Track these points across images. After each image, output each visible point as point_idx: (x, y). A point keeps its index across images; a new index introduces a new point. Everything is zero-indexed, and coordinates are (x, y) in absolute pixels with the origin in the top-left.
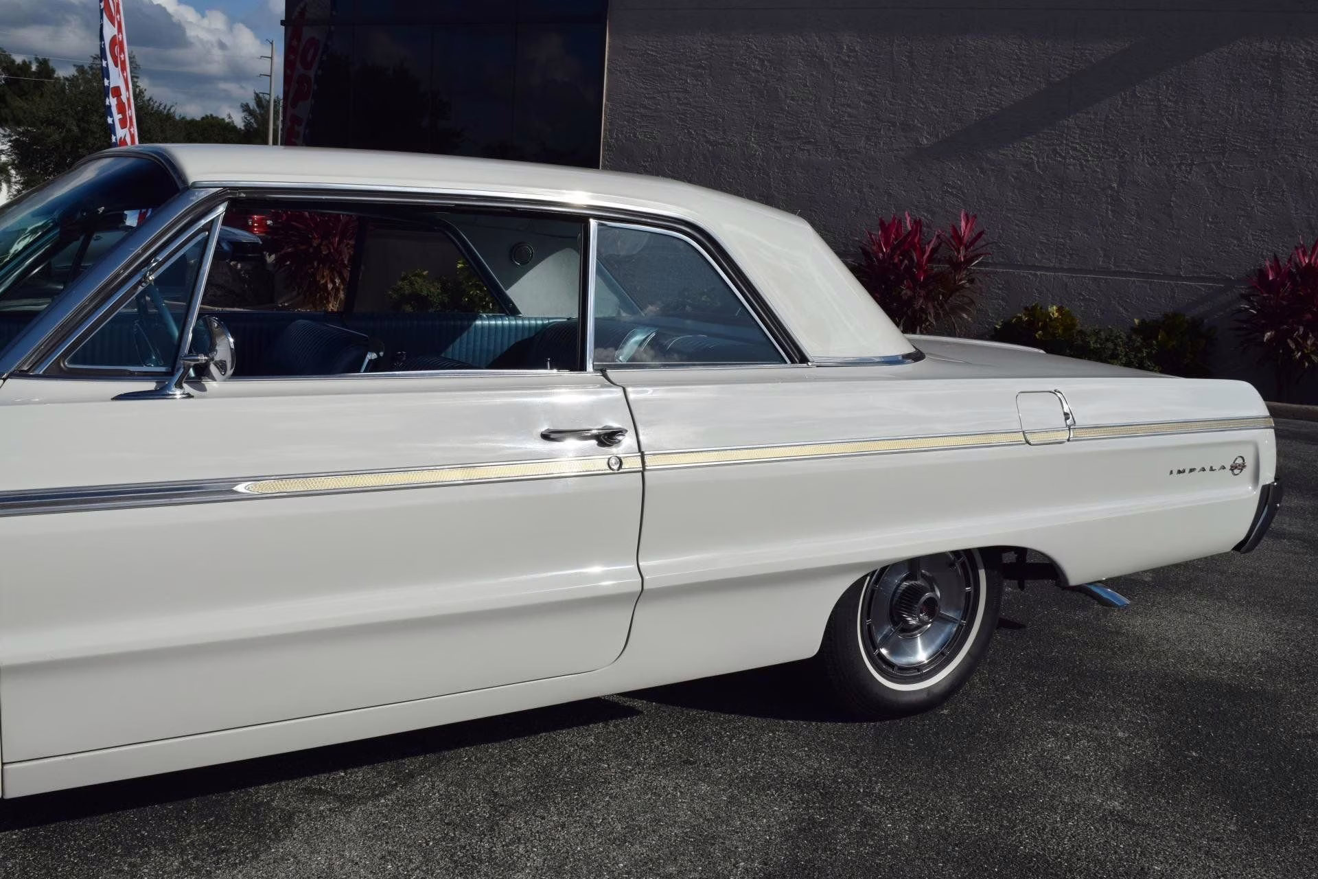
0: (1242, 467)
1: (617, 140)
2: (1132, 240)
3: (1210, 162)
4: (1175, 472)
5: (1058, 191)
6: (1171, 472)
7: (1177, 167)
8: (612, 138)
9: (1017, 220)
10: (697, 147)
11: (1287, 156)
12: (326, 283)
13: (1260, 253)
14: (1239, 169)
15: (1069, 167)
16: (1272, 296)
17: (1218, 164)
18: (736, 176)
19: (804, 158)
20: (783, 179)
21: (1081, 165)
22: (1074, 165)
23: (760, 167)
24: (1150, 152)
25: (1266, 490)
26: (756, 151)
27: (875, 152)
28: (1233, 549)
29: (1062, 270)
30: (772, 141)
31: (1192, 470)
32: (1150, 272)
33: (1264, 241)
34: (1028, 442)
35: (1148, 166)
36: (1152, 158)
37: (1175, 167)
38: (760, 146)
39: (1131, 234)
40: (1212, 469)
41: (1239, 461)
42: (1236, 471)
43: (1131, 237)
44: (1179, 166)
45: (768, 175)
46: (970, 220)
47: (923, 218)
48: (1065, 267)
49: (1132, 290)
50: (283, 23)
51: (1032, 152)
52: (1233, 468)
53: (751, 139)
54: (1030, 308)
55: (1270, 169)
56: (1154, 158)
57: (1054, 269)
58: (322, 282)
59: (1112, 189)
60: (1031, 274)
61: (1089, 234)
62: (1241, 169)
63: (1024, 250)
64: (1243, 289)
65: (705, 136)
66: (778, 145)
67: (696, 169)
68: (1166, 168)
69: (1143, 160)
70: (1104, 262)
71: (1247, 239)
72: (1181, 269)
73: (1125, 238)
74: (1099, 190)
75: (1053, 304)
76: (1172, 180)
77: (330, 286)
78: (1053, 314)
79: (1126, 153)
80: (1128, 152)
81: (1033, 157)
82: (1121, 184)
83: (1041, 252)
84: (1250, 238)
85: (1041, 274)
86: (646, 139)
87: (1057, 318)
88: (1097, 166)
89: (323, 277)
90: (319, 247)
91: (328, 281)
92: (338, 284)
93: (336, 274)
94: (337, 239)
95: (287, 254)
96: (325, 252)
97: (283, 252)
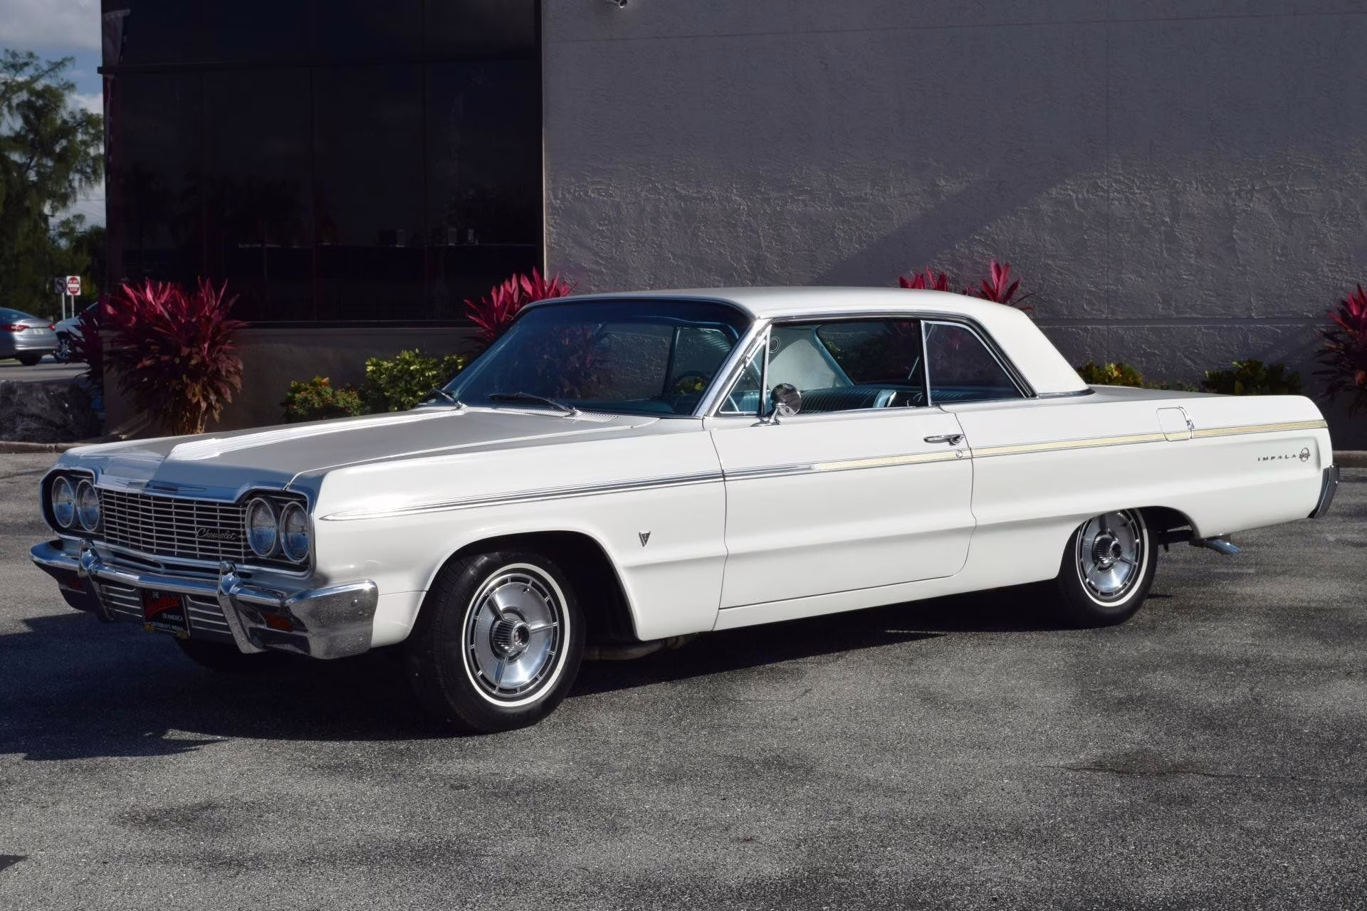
0: (1308, 455)
1: (563, 199)
2: (1194, 281)
3: (1272, 187)
4: (1261, 459)
5: (1103, 230)
6: (1259, 459)
7: (1236, 194)
8: (556, 198)
9: (1058, 267)
10: (666, 204)
11: (1357, 174)
12: (198, 402)
13: (1339, 285)
14: (1306, 192)
15: (1113, 202)
16: (1357, 332)
17: (1282, 188)
18: (717, 237)
19: (800, 209)
20: (775, 237)
21: (1127, 198)
22: (1119, 200)
23: (746, 223)
24: (1204, 179)
25: (1326, 472)
26: (740, 204)
27: (884, 199)
28: (1309, 517)
29: (1117, 322)
30: (760, 192)
31: (1273, 458)
32: (1217, 317)
33: (1342, 272)
34: (1167, 440)
35: (1203, 195)
36: (1208, 186)
37: (1234, 194)
38: (744, 199)
39: (1190, 274)
40: (1286, 457)
41: (1305, 452)
42: (1304, 459)
43: (1192, 278)
44: (1238, 193)
45: (757, 233)
46: (1003, 271)
47: (948, 272)
48: (1119, 318)
49: (1198, 339)
50: (100, 70)
51: (1069, 187)
52: (1301, 456)
53: (732, 190)
54: (1084, 368)
55: (1341, 189)
56: (1210, 185)
57: (1106, 321)
58: (195, 400)
59: (1164, 223)
60: (1081, 329)
61: (1143, 277)
62: (1308, 191)
63: (1069, 301)
64: (1322, 327)
65: (675, 190)
66: (766, 196)
67: (667, 230)
68: (1224, 197)
69: (1197, 189)
70: (1163, 309)
71: (1323, 271)
72: (1251, 309)
73: (1186, 279)
74: (1151, 226)
75: (1109, 362)
76: (1232, 209)
77: (204, 405)
78: (1112, 373)
79: (1176, 182)
80: (1179, 181)
81: (1072, 194)
82: (1175, 218)
83: (1090, 303)
84: (1326, 269)
85: (1093, 329)
86: (601, 198)
87: (1117, 377)
88: (1145, 199)
89: (195, 393)
90: (190, 357)
91: (201, 399)
92: (213, 403)
93: (209, 389)
94: (206, 345)
95: (145, 368)
96: (193, 362)
97: (139, 366)
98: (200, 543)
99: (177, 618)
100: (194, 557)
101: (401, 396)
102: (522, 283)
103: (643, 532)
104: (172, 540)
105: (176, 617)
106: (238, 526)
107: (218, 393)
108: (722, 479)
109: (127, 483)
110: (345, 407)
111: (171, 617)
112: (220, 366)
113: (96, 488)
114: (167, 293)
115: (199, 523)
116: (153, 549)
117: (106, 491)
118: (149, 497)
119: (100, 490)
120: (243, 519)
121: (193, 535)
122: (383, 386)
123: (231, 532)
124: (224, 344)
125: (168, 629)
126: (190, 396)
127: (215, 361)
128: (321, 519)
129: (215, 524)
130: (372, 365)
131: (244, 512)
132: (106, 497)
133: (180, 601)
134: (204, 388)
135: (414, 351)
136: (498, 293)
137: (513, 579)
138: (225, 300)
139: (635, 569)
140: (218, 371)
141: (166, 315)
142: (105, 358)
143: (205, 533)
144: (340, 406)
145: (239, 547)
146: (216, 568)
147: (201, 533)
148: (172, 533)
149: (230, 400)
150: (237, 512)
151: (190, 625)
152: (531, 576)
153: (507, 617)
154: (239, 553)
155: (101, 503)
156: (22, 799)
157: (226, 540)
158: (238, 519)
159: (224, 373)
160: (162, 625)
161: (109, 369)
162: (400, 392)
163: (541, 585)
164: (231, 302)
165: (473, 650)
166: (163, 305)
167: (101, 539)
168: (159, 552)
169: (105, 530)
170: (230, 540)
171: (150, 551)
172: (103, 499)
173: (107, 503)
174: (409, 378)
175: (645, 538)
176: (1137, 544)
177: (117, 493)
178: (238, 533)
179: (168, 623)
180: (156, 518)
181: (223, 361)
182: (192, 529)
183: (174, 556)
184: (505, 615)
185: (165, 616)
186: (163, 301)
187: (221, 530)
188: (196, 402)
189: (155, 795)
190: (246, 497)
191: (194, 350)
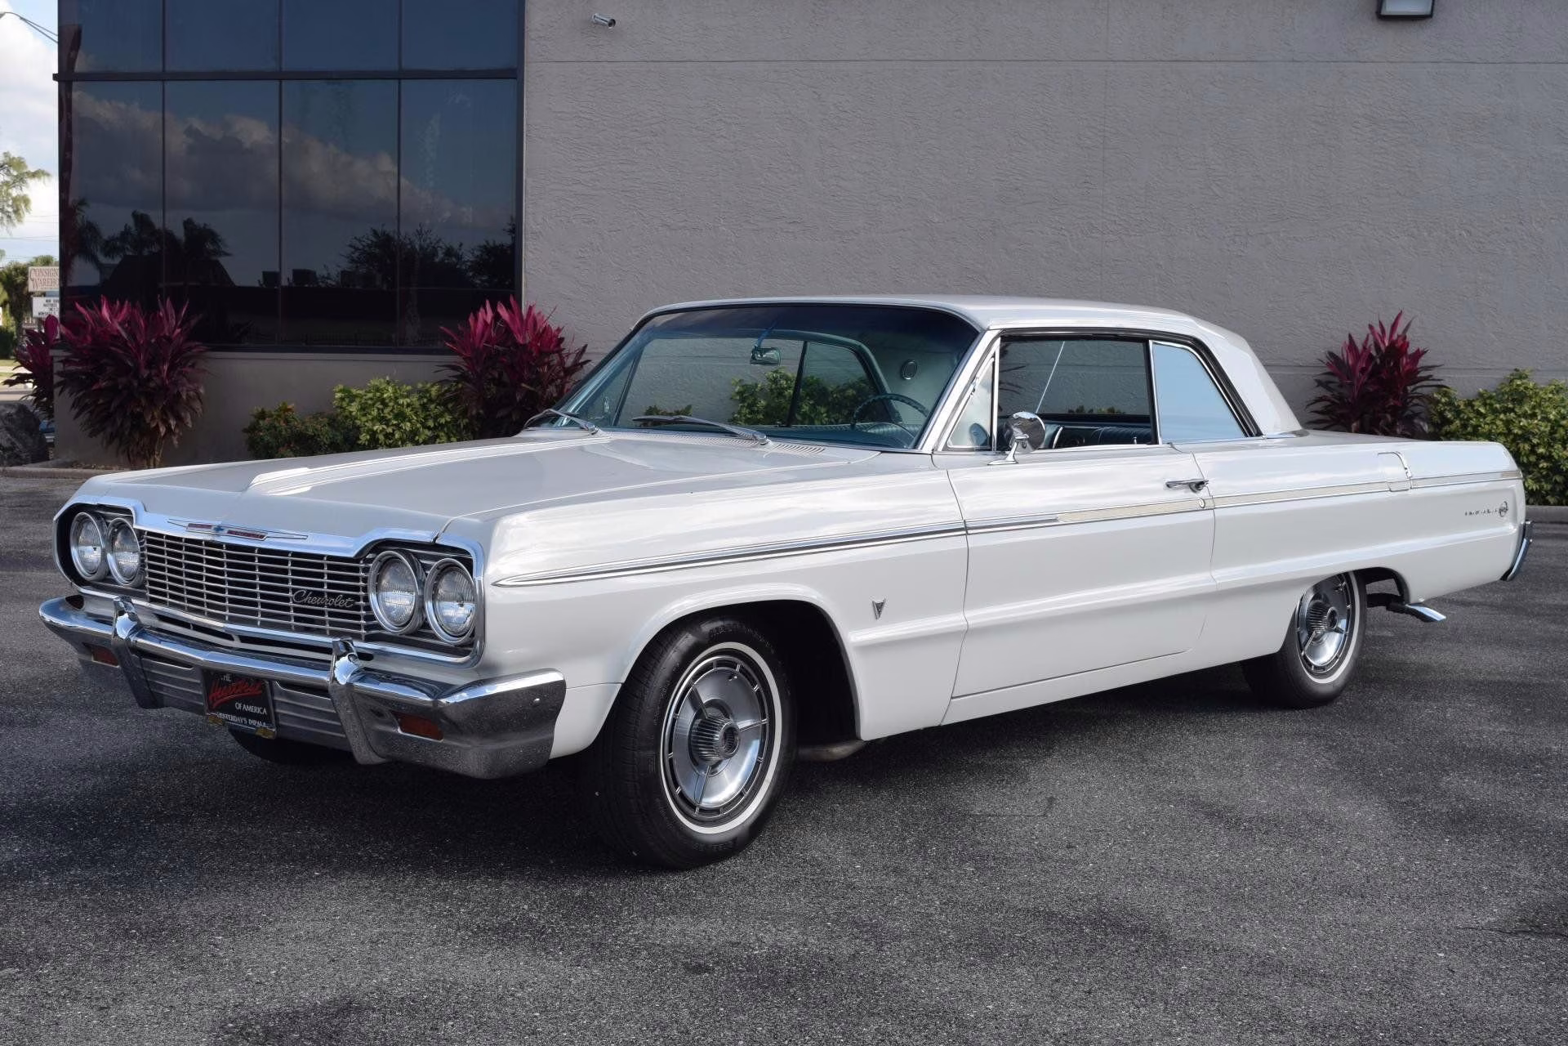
0: (1506, 510)
1: (544, 225)
5: (1097, 272)
6: (1466, 514)
7: (1230, 240)
8: (536, 223)
12: (157, 427)
17: (1275, 235)
23: (733, 255)
25: (1521, 528)
27: (876, 233)
28: (1501, 579)
33: (1332, 320)
34: (1390, 490)
40: (1488, 512)
41: (1504, 505)
42: (1503, 513)
50: (55, 77)
51: (1063, 227)
52: (1501, 511)
58: (153, 425)
59: (1158, 266)
68: (1218, 241)
76: (1227, 254)
77: (163, 430)
84: (1317, 318)
86: (583, 224)
89: (152, 419)
90: (149, 379)
91: (160, 424)
92: (173, 427)
93: (169, 414)
94: (166, 367)
95: (100, 389)
96: (152, 385)
97: (94, 387)
98: (296, 610)
99: (257, 710)
100: (287, 628)
101: (374, 425)
102: (499, 310)
103: (879, 601)
104: (255, 604)
105: (259, 709)
106: (357, 589)
107: (179, 419)
108: (964, 532)
109: (187, 524)
110: (315, 435)
111: (249, 708)
112: (180, 389)
113: (134, 529)
114: (125, 311)
115: (295, 582)
116: (224, 616)
117: (150, 533)
118: (220, 545)
119: (140, 533)
120: (365, 580)
121: (287, 599)
122: (354, 414)
123: (346, 596)
124: (184, 367)
125: (243, 723)
126: (148, 419)
127: (175, 384)
128: (495, 584)
129: (321, 585)
130: (340, 391)
131: (366, 570)
132: (149, 541)
133: (263, 687)
134: (164, 412)
135: (385, 379)
136: (476, 319)
137: (720, 663)
138: (186, 320)
139: (868, 648)
140: (179, 395)
141: (124, 334)
142: (57, 379)
143: (305, 597)
144: (310, 433)
145: (358, 617)
146: (327, 646)
147: (299, 597)
148: (254, 595)
149: (190, 425)
150: (356, 570)
151: (277, 719)
152: (739, 658)
153: (710, 712)
154: (358, 627)
155: (142, 549)
156: (65, 991)
157: (338, 607)
158: (357, 579)
159: (184, 397)
160: (233, 718)
161: (61, 392)
162: (372, 420)
163: (750, 670)
164: (193, 322)
165: (671, 761)
166: (120, 324)
167: (141, 596)
168: (232, 620)
169: (147, 586)
170: (344, 608)
171: (221, 618)
172: (146, 544)
173: (150, 549)
174: (381, 407)
175: (879, 607)
176: (1349, 610)
177: (168, 537)
178: (357, 598)
179: (243, 716)
180: (230, 574)
181: (183, 385)
182: (286, 590)
183: (258, 627)
184: (708, 710)
185: (239, 706)
186: (120, 320)
187: (329, 594)
188: (155, 427)
189: (261, 983)
190: (368, 550)
191: (154, 372)
